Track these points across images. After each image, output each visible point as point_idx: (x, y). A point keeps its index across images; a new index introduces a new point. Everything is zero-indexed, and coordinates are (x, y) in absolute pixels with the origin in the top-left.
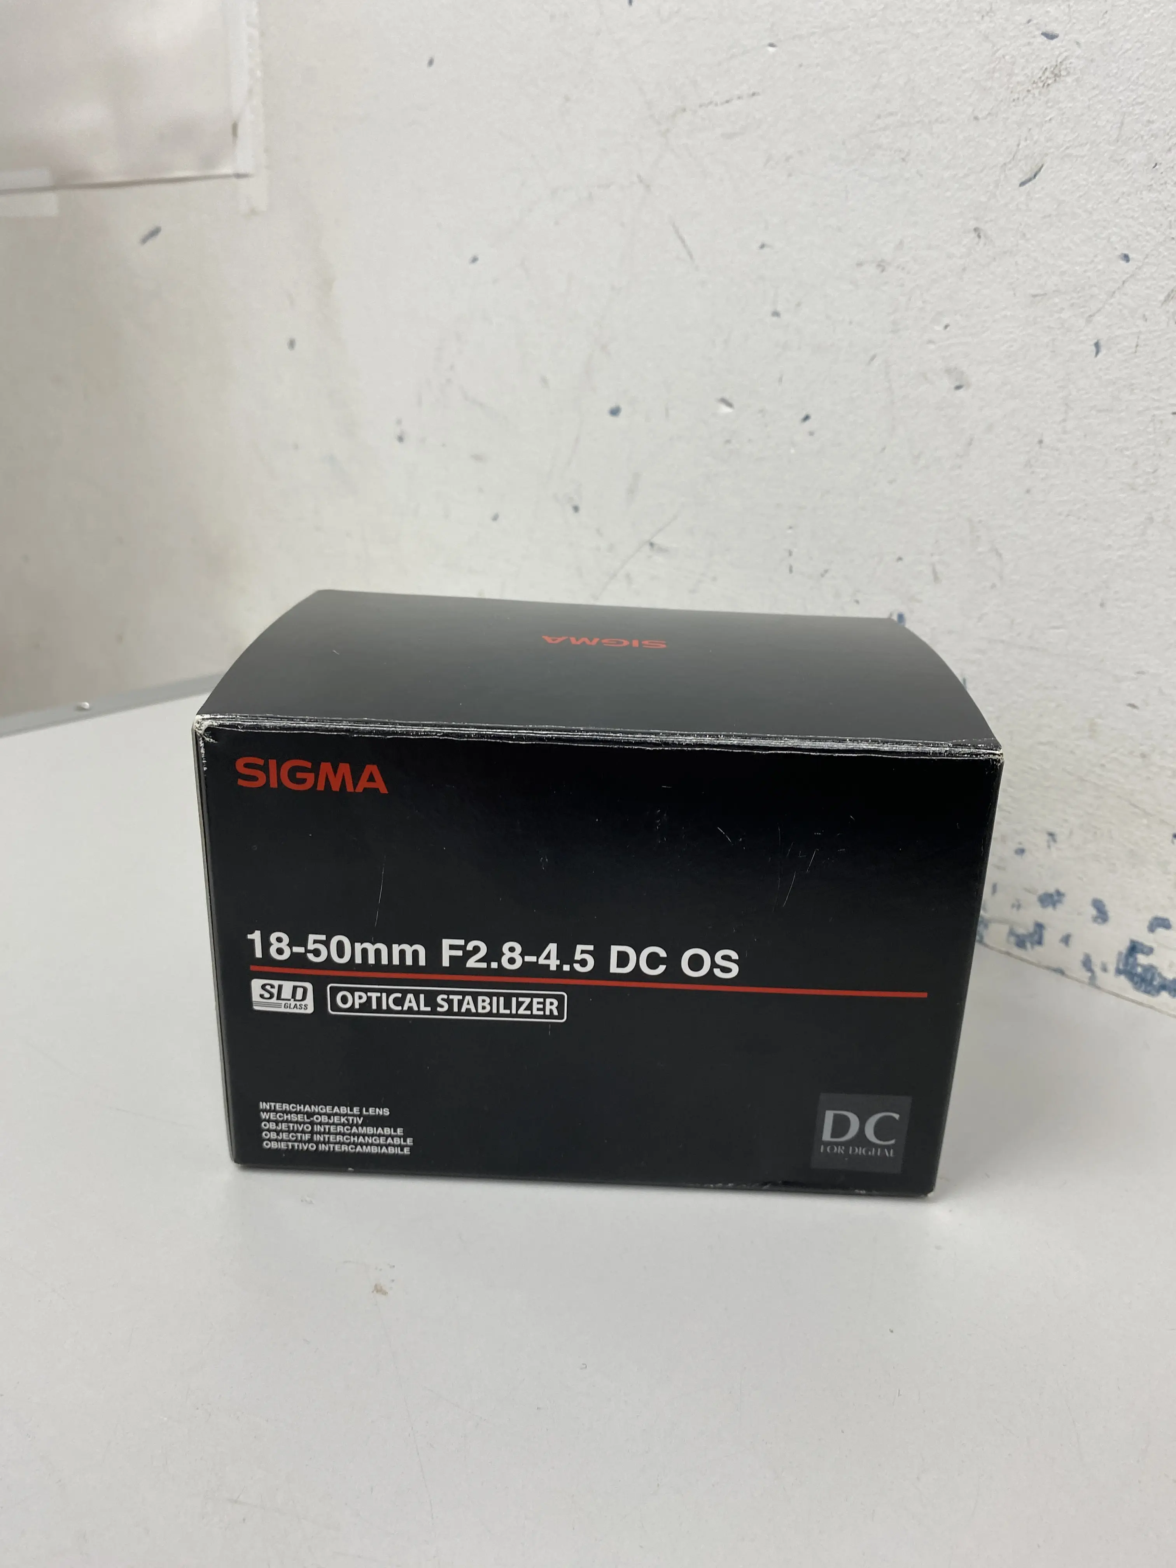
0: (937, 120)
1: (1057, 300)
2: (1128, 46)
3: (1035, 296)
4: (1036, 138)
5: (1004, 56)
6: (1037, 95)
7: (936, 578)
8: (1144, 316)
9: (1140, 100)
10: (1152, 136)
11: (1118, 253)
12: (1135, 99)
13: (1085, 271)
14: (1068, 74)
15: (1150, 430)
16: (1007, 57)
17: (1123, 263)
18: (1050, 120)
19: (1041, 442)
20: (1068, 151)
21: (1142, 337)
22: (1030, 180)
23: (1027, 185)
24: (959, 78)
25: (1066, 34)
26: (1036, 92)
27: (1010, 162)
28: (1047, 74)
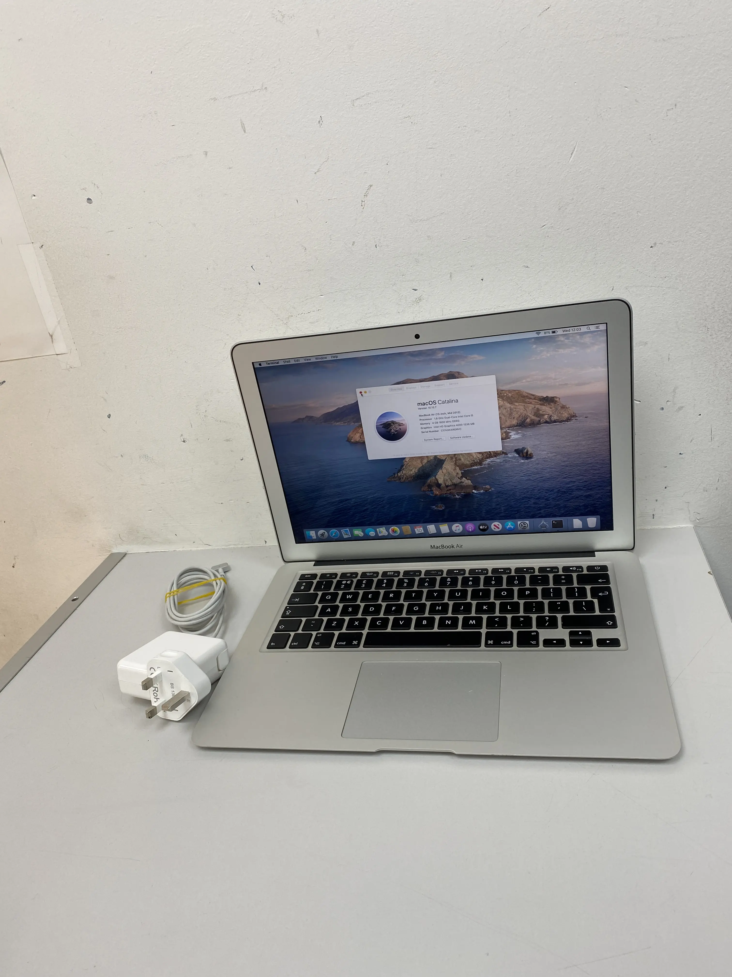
0: (386, 314)
2: (438, 291)
4: (418, 316)
5: (402, 296)
6: (416, 305)
9: (446, 305)
10: (452, 313)
12: (444, 305)
14: (423, 299)
16: (404, 296)
24: (390, 302)
25: (420, 289)
26: (415, 304)
28: (417, 299)
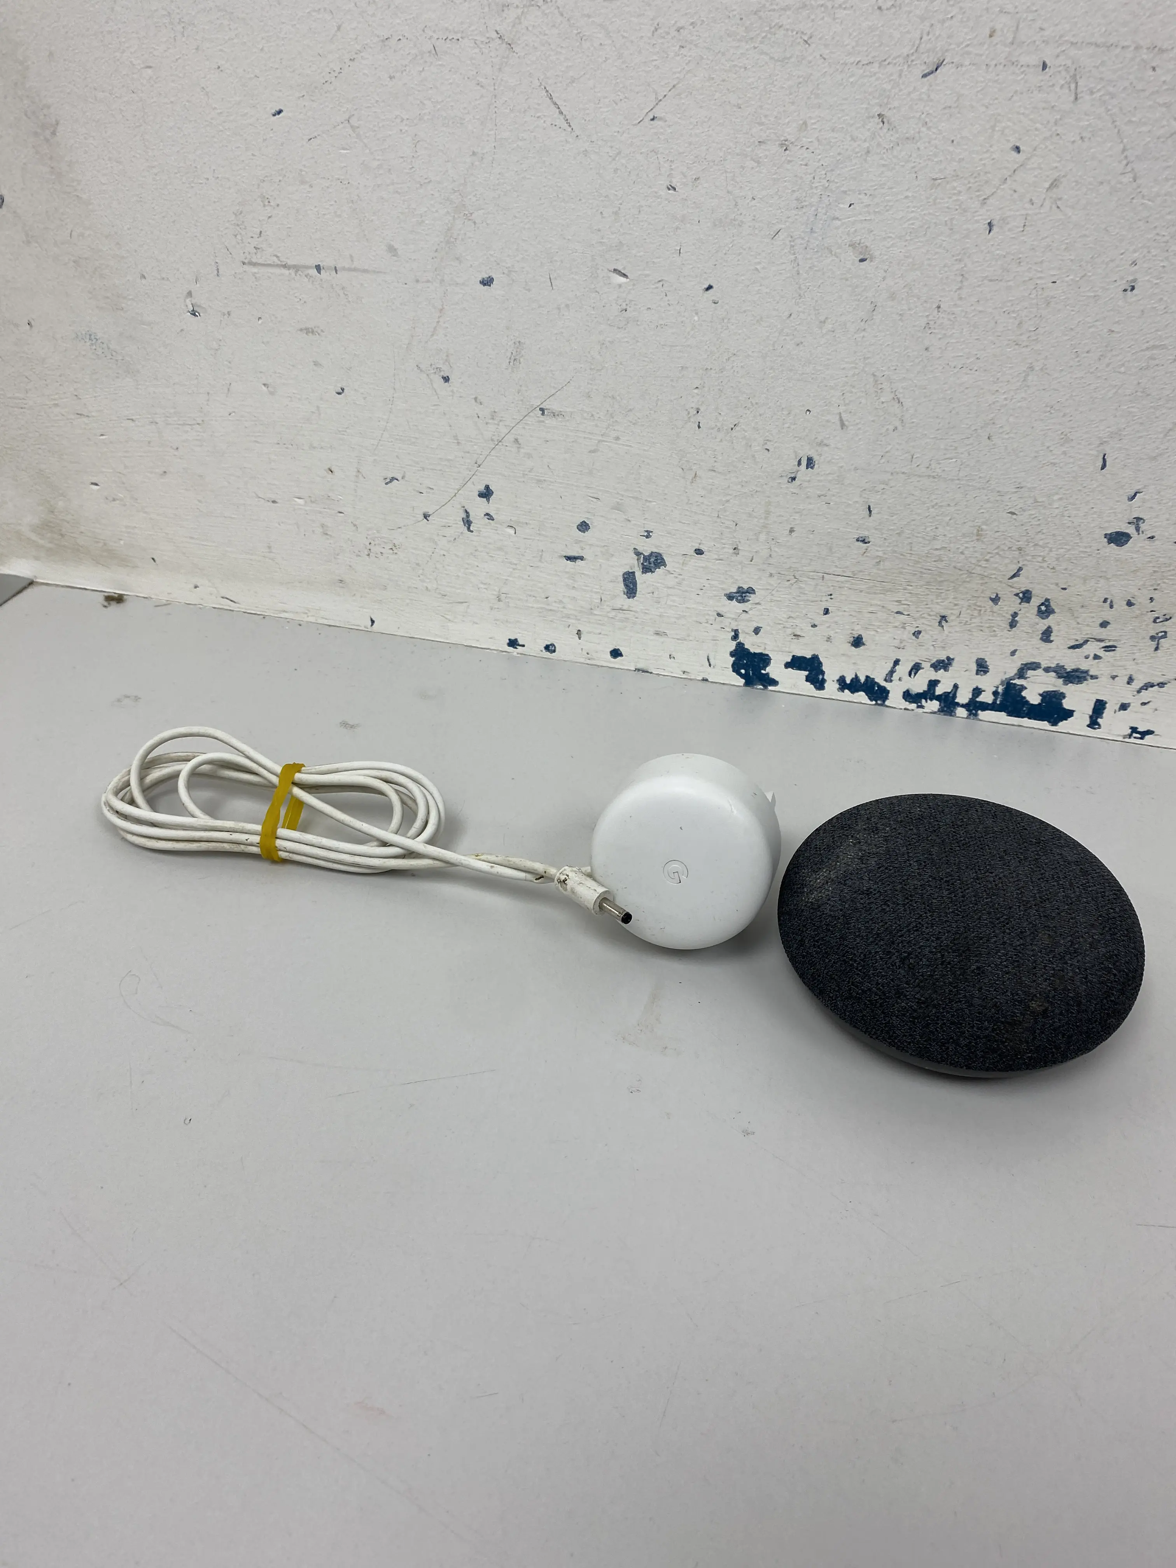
1: (955, 184)
3: (935, 179)
7: (843, 425)
8: (1031, 200)
11: (1011, 145)
13: (981, 160)
15: (1033, 296)
17: (1014, 154)
18: (952, 17)
19: (939, 307)
20: (967, 49)
21: (1029, 218)
22: (932, 72)
23: (928, 77)
27: (912, 54)
